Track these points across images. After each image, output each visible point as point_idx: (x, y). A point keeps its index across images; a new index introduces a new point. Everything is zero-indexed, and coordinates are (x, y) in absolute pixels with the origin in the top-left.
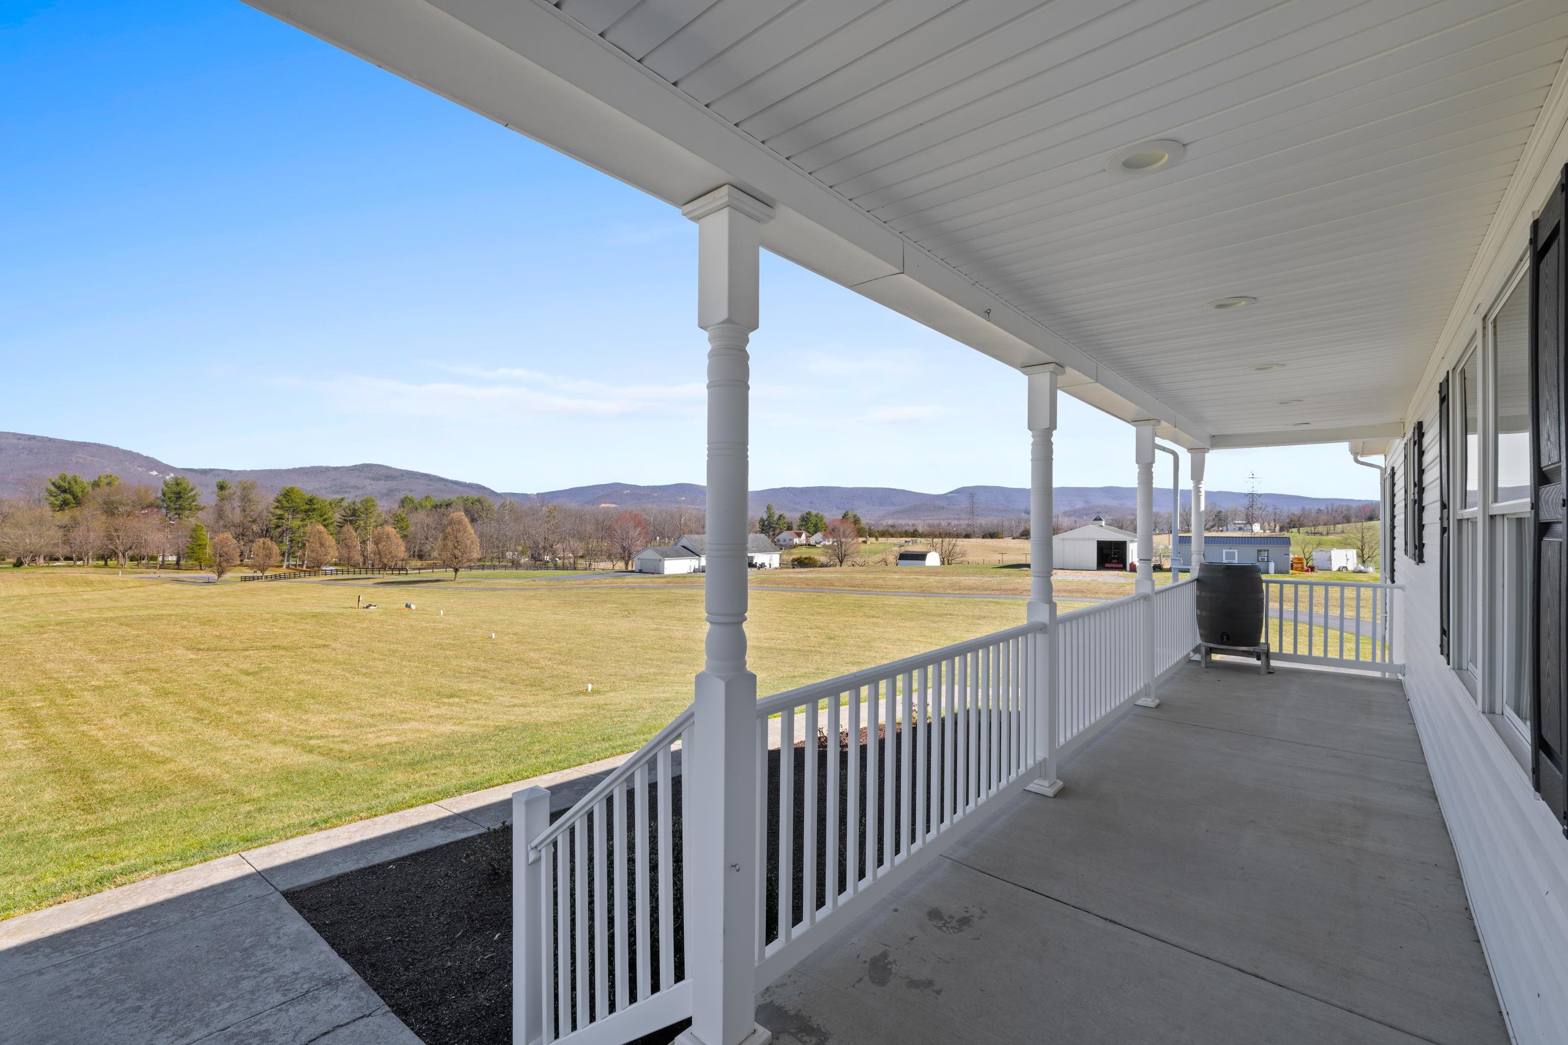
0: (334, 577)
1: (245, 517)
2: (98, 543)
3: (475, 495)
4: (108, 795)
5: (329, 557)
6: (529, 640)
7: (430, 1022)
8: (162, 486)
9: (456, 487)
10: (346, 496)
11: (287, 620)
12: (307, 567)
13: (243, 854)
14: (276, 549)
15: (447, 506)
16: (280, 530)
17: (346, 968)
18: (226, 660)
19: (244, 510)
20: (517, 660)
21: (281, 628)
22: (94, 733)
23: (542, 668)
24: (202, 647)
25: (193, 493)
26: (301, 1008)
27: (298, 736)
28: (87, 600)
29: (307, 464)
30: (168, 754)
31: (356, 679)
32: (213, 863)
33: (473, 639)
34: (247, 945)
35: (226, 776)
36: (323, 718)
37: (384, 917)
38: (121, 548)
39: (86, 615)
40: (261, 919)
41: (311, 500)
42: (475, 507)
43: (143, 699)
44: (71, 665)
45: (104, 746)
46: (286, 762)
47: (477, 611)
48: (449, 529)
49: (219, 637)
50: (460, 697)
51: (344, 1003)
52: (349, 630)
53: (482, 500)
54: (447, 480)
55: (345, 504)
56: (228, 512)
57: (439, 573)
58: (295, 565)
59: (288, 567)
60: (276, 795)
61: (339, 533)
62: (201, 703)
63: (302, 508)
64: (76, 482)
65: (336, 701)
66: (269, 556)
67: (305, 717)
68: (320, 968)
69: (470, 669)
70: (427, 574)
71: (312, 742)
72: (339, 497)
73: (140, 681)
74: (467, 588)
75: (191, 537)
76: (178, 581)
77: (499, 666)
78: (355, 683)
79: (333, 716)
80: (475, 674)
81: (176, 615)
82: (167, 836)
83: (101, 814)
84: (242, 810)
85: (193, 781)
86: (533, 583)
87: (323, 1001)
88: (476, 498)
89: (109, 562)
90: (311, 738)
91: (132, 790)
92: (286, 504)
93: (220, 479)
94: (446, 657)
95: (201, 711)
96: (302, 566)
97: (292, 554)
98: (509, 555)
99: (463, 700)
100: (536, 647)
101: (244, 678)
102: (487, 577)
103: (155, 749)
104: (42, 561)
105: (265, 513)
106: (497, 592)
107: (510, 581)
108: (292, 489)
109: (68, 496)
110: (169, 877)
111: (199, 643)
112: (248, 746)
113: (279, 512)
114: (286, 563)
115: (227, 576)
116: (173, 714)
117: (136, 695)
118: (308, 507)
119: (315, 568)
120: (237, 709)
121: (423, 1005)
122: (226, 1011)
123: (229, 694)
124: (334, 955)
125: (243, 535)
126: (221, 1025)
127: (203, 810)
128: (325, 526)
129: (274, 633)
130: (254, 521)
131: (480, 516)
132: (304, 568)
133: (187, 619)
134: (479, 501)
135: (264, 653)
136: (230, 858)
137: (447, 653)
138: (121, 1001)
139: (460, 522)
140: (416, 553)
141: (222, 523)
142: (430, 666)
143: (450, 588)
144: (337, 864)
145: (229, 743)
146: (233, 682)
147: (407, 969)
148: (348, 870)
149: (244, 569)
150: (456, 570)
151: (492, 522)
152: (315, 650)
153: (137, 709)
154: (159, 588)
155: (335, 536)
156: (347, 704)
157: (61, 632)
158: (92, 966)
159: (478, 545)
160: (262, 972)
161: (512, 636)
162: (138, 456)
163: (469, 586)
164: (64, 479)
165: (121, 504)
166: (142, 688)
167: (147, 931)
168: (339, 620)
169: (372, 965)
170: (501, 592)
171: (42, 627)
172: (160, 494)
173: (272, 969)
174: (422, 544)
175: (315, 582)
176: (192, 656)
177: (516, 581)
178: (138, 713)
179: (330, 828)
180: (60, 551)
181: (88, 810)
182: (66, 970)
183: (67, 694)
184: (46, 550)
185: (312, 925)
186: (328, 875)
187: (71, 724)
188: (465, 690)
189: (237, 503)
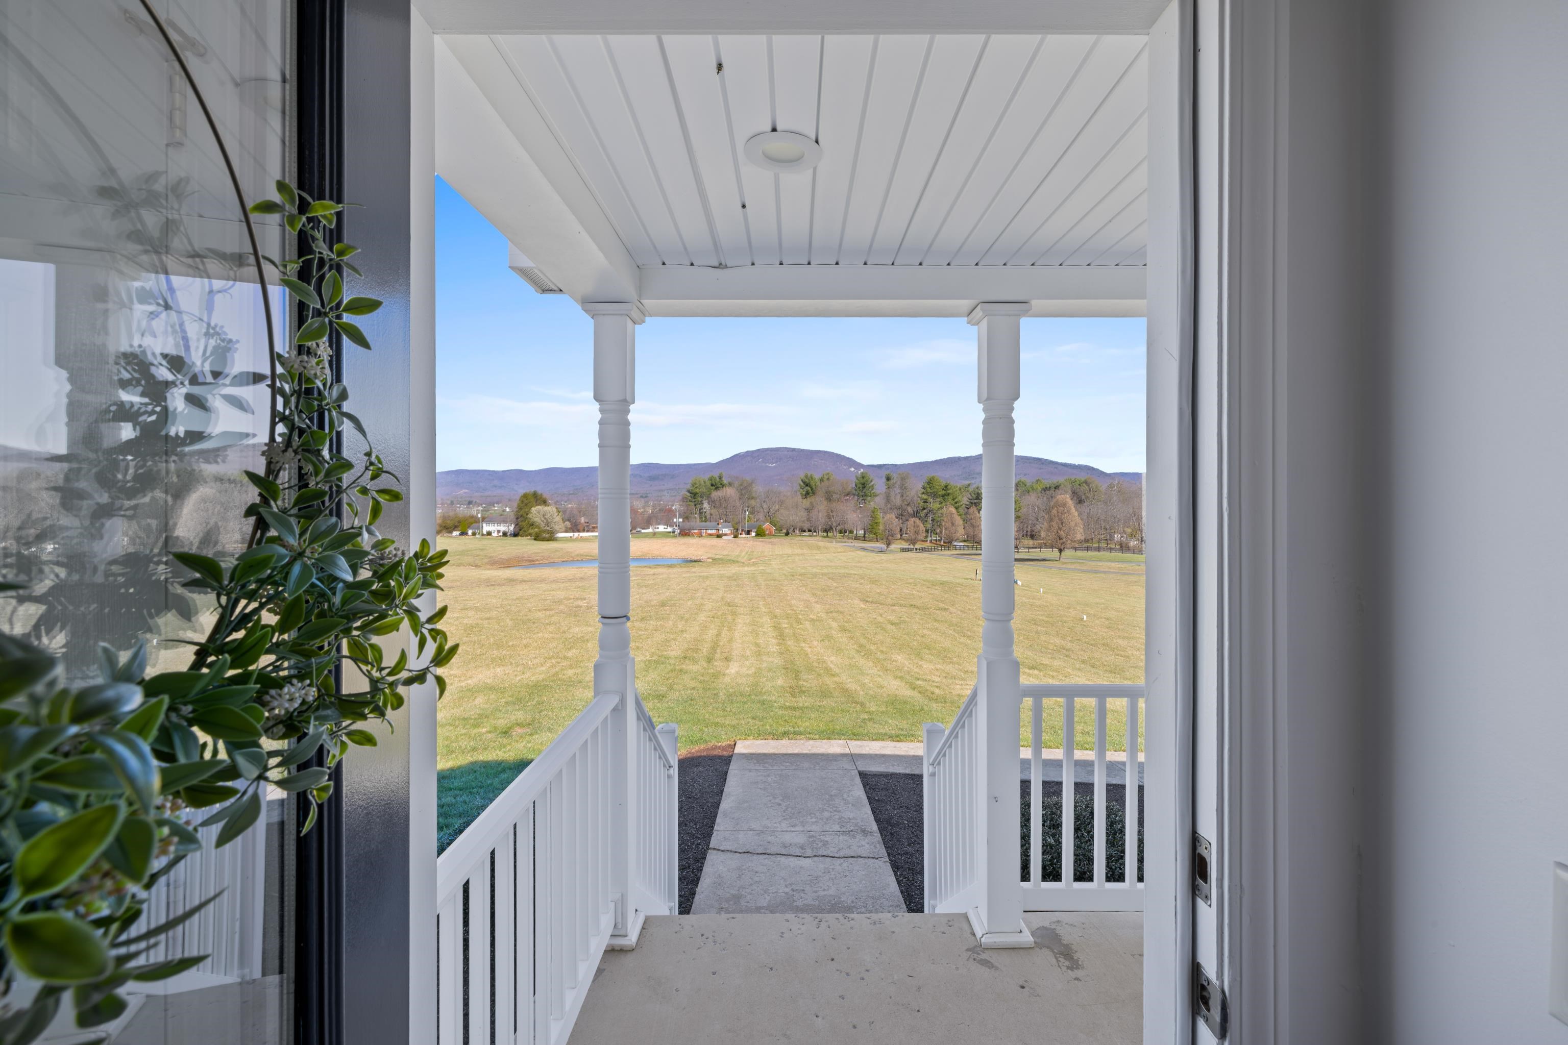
0: (962, 552)
1: (903, 501)
2: (823, 521)
3: (1082, 477)
4: (804, 689)
5: (958, 535)
6: (1120, 627)
7: (909, 880)
8: (855, 479)
9: (1066, 469)
10: (973, 481)
11: (923, 585)
12: (944, 542)
13: (848, 742)
14: (922, 527)
15: (1055, 488)
16: (925, 511)
17: (874, 827)
18: (881, 611)
19: (902, 496)
20: (1103, 645)
21: (918, 591)
22: (806, 649)
23: (1128, 657)
24: (869, 600)
25: (872, 483)
26: (846, 838)
27: (912, 676)
28: (817, 560)
29: (945, 456)
30: (838, 671)
31: (962, 640)
32: (833, 741)
33: (1065, 619)
34: (833, 793)
35: (862, 693)
36: (931, 666)
37: (907, 808)
38: (834, 524)
39: (814, 570)
40: (844, 782)
41: (946, 487)
42: (1082, 488)
43: (833, 632)
44: (802, 603)
45: (809, 658)
46: (897, 692)
47: (1076, 592)
48: (1054, 511)
49: (880, 594)
50: (1040, 670)
51: (867, 846)
52: (965, 598)
53: (1089, 481)
54: (1057, 463)
55: (971, 489)
56: (893, 498)
57: (1047, 553)
58: (936, 540)
59: (931, 542)
60: (882, 713)
61: (967, 513)
62: (863, 641)
63: (940, 493)
64: (812, 478)
65: (944, 655)
66: (917, 533)
67: (920, 663)
68: (862, 821)
69: (1056, 646)
70: (1035, 553)
71: (918, 682)
72: (967, 482)
73: (834, 619)
74: (1069, 569)
75: (871, 517)
76: (864, 549)
77: (1084, 648)
78: (961, 643)
79: (939, 666)
80: (1059, 651)
81: (858, 575)
82: (821, 721)
83: (798, 699)
84: (861, 717)
85: (845, 692)
86: (1137, 567)
87: (857, 840)
88: (1083, 479)
89: (829, 534)
90: (918, 679)
91: (815, 689)
92: (929, 490)
93: (887, 472)
94: (1037, 632)
95: (861, 646)
96: (940, 541)
97: (933, 531)
98: (1117, 537)
99: (1041, 674)
100: (1126, 635)
101: (889, 627)
102: (1091, 559)
103: (832, 666)
104: (798, 532)
105: (915, 498)
106: (1099, 575)
107: (1113, 565)
108: (933, 478)
109: (809, 489)
110: (811, 742)
111: (868, 597)
112: (880, 676)
113: (925, 497)
114: (929, 539)
115: (893, 547)
116: (846, 645)
117: (830, 628)
118: (944, 492)
119: (948, 543)
120: (881, 649)
121: (909, 869)
122: (813, 823)
123: (879, 637)
124: (872, 818)
125: (902, 515)
126: (809, 829)
127: (843, 711)
128: (957, 508)
129: (913, 594)
130: (908, 505)
131: (1087, 498)
132: (942, 543)
133: (863, 578)
134: (1086, 482)
135: (904, 609)
136: (841, 742)
137: (1039, 628)
138: (774, 798)
139: (1064, 505)
140: (1029, 533)
141: (889, 506)
142: (1021, 638)
143: (1055, 567)
144: (893, 766)
145: (871, 672)
146: (883, 629)
147: (909, 845)
148: (898, 772)
149: (902, 542)
150: (1061, 551)
151: (1099, 503)
152: (938, 612)
153: (828, 637)
154: (853, 554)
155: (964, 516)
156: (950, 658)
157: (801, 580)
158: (768, 776)
159: (1082, 527)
160: (835, 811)
161: (1103, 620)
162: (844, 457)
163: (1073, 566)
164: (806, 476)
165: (834, 493)
166: (834, 624)
167: (794, 767)
168: (959, 589)
169: (892, 834)
170: (1103, 575)
171: (793, 576)
172: (854, 486)
173: (839, 811)
174: (1034, 525)
175: (948, 555)
176: (863, 606)
177: (1120, 565)
178: (829, 641)
179: (898, 741)
180: (806, 526)
181: (793, 695)
182: (759, 774)
183: (799, 621)
184: (799, 525)
185: (868, 797)
186: (886, 770)
187: (797, 640)
188: (1046, 665)
189: (898, 491)
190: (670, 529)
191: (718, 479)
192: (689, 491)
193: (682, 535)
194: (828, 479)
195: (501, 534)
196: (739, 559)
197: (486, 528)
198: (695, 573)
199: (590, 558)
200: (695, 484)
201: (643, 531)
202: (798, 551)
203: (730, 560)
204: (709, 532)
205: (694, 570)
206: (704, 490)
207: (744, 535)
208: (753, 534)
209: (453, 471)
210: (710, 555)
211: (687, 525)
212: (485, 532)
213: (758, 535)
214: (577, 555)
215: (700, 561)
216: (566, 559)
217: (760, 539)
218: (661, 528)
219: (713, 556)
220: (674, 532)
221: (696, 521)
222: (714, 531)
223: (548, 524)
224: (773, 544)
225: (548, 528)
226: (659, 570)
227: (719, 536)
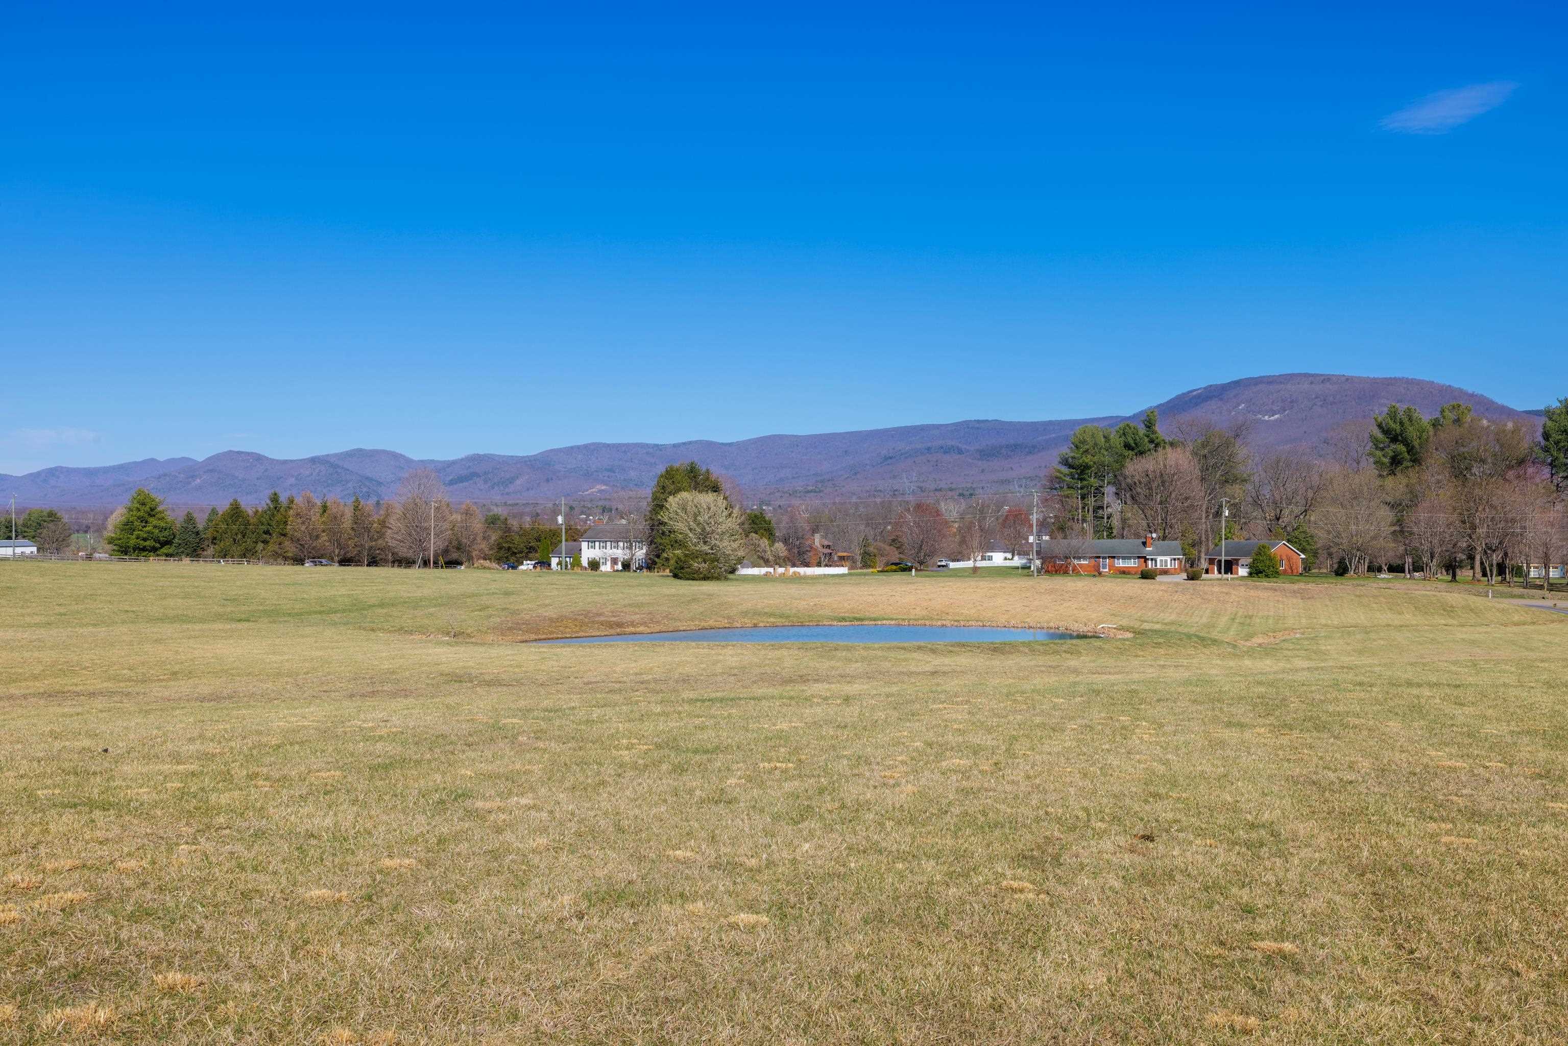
190: (1017, 561)
191: (1142, 431)
192: (1065, 462)
193: (1047, 572)
194: (1457, 421)
195: (620, 567)
196: (1215, 634)
197: (588, 553)
198: (1076, 671)
199: (779, 621)
200: (1084, 442)
201: (952, 565)
202: (1385, 617)
203: (1189, 636)
204: (1120, 564)
205: (1073, 663)
206: (1107, 459)
207: (1216, 575)
208: (1243, 572)
209: (578, 447)
210: (1125, 622)
211: (1061, 545)
212: (585, 563)
213: (1256, 572)
214: (745, 614)
215: (1096, 637)
216: (711, 623)
217: (1265, 583)
218: (998, 559)
219: (1137, 625)
220: (1026, 567)
221: (1087, 541)
222: (1132, 564)
223: (704, 537)
224: (1305, 596)
225: (706, 548)
226: (963, 660)
227: (1147, 575)
